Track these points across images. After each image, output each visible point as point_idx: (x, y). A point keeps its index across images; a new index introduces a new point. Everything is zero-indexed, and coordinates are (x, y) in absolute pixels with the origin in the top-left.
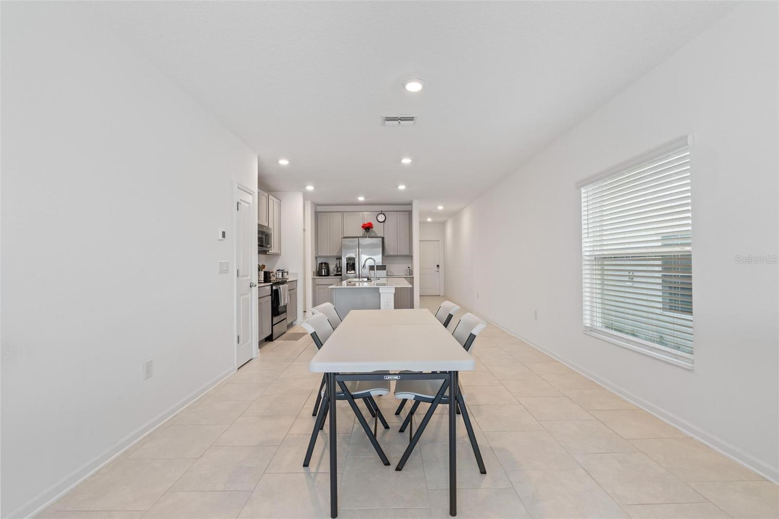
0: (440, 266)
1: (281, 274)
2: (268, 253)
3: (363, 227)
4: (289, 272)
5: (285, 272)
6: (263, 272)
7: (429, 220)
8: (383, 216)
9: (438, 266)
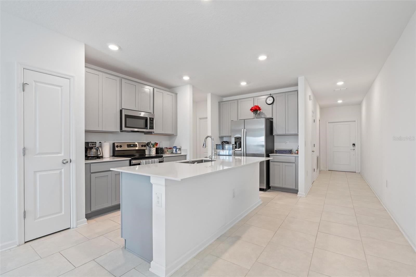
0: (356, 145)
1: (175, 150)
2: (153, 134)
3: (251, 110)
4: (182, 149)
5: (177, 149)
6: (155, 149)
7: (340, 102)
8: (271, 99)
9: (354, 145)
